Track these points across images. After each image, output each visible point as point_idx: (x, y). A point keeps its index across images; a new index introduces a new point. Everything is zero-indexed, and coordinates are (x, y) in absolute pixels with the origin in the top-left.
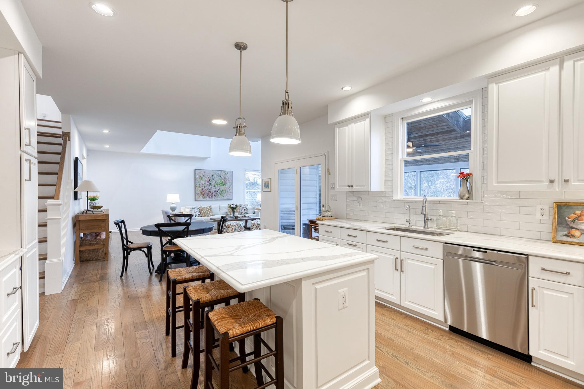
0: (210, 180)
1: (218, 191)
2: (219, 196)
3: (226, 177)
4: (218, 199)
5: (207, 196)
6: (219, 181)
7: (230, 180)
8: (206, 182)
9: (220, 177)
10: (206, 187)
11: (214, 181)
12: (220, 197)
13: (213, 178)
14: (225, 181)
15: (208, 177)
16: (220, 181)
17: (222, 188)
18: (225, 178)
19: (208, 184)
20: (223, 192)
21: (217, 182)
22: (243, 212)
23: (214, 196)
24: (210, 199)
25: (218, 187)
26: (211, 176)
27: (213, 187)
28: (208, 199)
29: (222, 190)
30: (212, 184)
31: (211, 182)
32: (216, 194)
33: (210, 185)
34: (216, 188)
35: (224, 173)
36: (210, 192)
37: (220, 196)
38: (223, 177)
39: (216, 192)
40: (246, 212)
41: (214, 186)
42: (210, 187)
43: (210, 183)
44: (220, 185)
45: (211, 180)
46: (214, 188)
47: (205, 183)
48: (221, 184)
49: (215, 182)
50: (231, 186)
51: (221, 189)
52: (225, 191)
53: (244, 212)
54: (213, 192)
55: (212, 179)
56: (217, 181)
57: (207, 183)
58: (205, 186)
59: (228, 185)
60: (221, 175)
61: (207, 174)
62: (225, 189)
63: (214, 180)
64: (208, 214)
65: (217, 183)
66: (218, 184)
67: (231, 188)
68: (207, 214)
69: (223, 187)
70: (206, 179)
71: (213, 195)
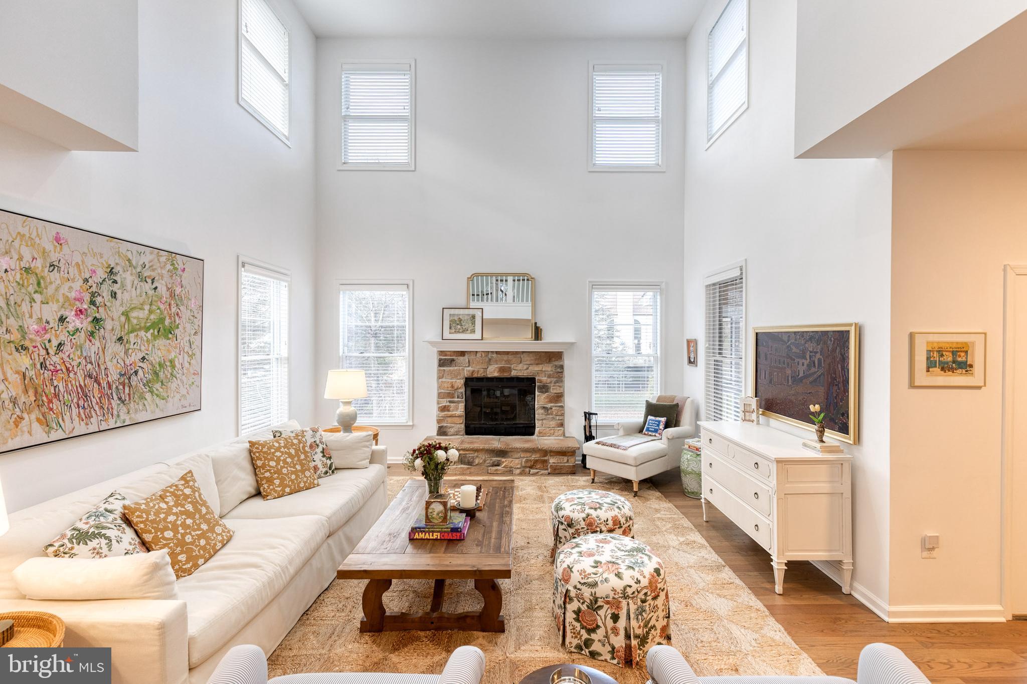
0: (93, 303)
1: (140, 373)
2: (142, 398)
3: (178, 290)
4: (141, 417)
5: (75, 411)
6: (147, 307)
7: (193, 304)
8: (71, 315)
9: (148, 287)
10: (67, 348)
11: (117, 309)
12: (150, 407)
13: (116, 287)
14: (174, 309)
15: (86, 281)
16: (151, 312)
17: (160, 350)
18: (172, 295)
19: (84, 324)
20: (161, 374)
21: (134, 314)
22: (320, 466)
23: (115, 403)
24: (93, 428)
25: (140, 343)
26: (101, 274)
27: (114, 348)
28: (81, 429)
29: (160, 365)
30: (108, 325)
31: (102, 314)
32: (130, 386)
33: (92, 334)
34: (126, 352)
35: (169, 267)
36: (97, 381)
37: (148, 396)
38: (162, 290)
39: (127, 376)
40: (329, 462)
41: (120, 339)
42: (94, 349)
43: (96, 320)
44: (149, 335)
45: (99, 300)
46: (119, 348)
47: (62, 319)
48: (154, 325)
49: (126, 314)
50: (198, 337)
51: (155, 357)
52: (173, 366)
53: (325, 465)
54: (114, 376)
55: (106, 294)
56: (134, 308)
57: (74, 322)
58: (63, 337)
59: (183, 332)
60: (153, 274)
61: (77, 258)
62: (173, 355)
63: (118, 303)
64: (208, 539)
65: (135, 321)
66: (140, 329)
67: (194, 352)
68: (203, 542)
69: (161, 342)
70: (73, 295)
71: (109, 398)
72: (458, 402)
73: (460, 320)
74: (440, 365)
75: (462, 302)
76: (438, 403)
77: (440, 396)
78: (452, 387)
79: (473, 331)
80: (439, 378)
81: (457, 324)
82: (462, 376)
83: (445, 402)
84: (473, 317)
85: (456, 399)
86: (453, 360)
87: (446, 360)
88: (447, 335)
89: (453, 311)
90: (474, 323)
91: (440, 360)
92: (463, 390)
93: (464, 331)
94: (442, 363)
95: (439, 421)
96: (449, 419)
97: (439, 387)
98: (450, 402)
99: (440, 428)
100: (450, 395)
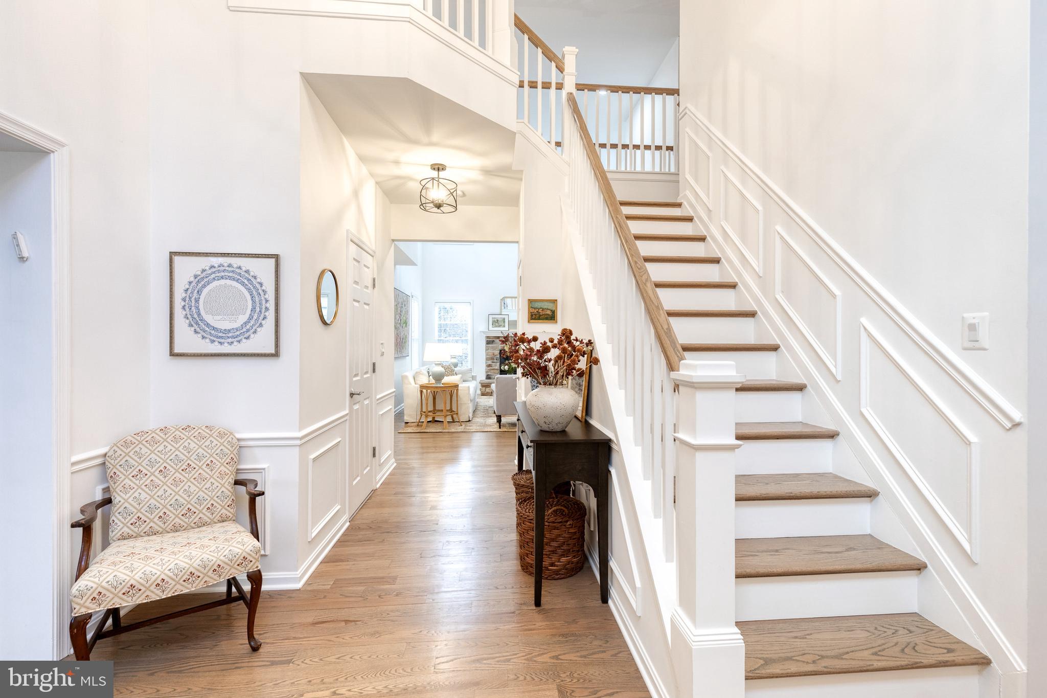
1: (404, 339)
3: (408, 309)
9: (405, 308)
14: (407, 317)
17: (406, 331)
21: (404, 318)
34: (403, 331)
44: (405, 325)
51: (405, 334)
52: (407, 338)
59: (408, 325)
65: (404, 321)
69: (406, 328)
72: (497, 362)
73: (497, 321)
74: (487, 344)
75: (498, 311)
76: (486, 363)
77: (487, 359)
78: (493, 354)
79: (504, 326)
80: (486, 350)
81: (496, 323)
82: (498, 349)
83: (490, 362)
84: (504, 319)
85: (495, 361)
86: (494, 341)
87: (490, 341)
88: (491, 328)
89: (494, 316)
90: (504, 322)
91: (487, 341)
92: (499, 356)
93: (500, 326)
94: (488, 343)
95: (487, 372)
96: (492, 371)
97: (487, 355)
98: (492, 362)
99: (487, 375)
100: (492, 359)
